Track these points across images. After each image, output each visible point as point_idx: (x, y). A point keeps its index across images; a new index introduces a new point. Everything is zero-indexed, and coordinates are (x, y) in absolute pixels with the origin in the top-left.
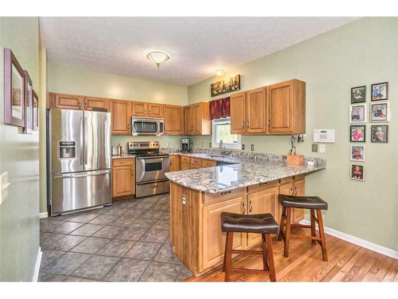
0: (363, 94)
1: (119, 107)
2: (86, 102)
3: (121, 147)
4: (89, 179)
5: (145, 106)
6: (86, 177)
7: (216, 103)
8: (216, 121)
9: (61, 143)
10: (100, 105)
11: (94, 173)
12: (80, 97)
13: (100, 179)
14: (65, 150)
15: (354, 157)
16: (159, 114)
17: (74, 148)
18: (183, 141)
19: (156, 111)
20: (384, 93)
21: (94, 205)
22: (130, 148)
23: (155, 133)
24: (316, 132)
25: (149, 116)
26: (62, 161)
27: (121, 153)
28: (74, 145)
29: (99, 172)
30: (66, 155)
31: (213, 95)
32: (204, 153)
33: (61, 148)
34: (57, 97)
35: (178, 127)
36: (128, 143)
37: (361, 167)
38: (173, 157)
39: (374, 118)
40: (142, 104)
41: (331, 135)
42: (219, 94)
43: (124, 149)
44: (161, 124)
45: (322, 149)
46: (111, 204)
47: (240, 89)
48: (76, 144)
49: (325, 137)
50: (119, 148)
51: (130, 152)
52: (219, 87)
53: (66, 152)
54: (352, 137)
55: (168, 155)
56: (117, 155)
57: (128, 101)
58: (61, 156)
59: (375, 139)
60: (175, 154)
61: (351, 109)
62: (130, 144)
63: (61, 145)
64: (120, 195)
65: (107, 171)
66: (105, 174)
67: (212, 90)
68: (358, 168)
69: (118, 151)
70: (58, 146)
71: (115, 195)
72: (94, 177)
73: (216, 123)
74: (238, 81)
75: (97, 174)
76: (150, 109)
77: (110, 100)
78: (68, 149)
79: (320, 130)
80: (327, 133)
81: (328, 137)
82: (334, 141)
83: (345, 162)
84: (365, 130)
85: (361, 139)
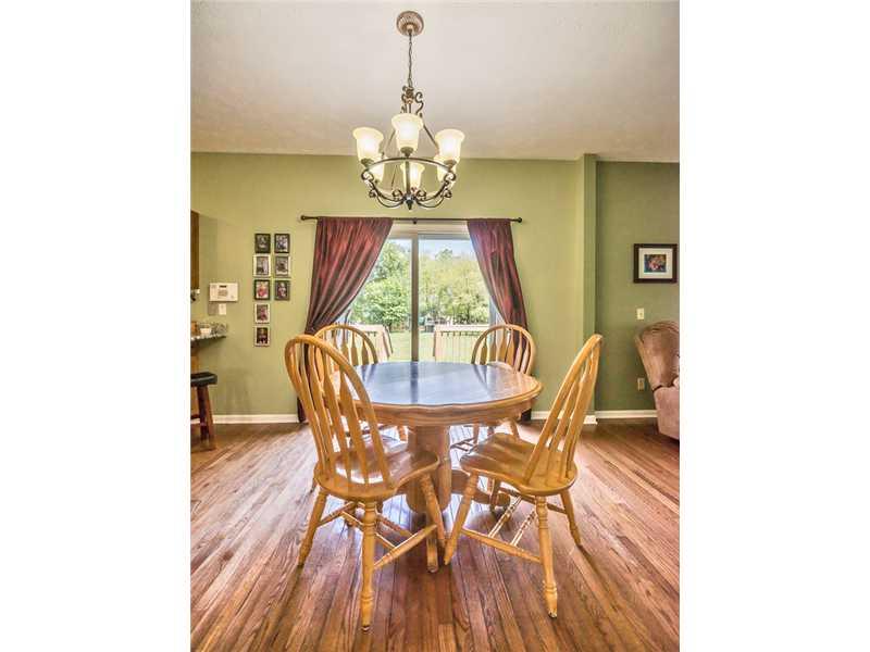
0: (268, 244)
15: (259, 318)
20: (286, 245)
24: (214, 287)
37: (266, 329)
39: (279, 273)
41: (232, 291)
45: (222, 310)
49: (225, 293)
54: (257, 295)
59: (279, 297)
61: (255, 259)
68: (263, 332)
79: (218, 285)
80: (228, 289)
81: (230, 293)
82: (236, 299)
83: (250, 325)
84: (269, 286)
85: (266, 296)
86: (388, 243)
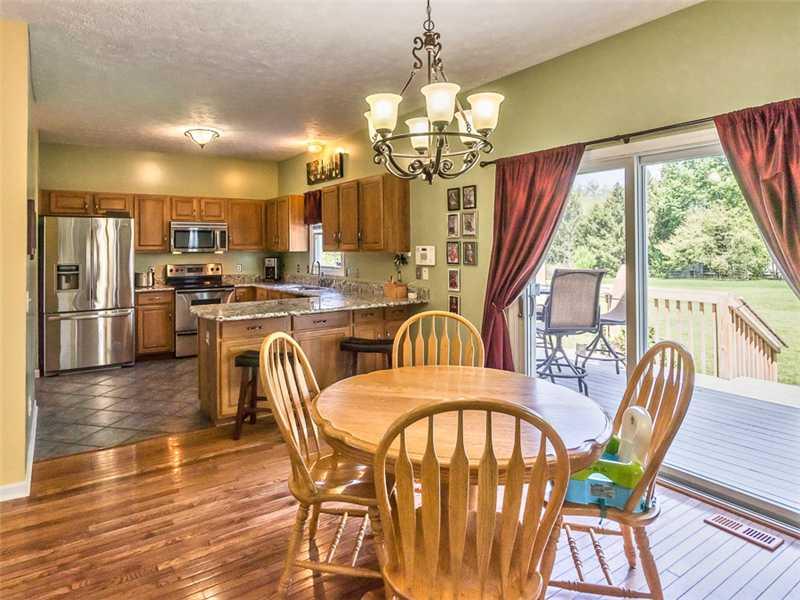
0: (457, 198)
1: (149, 207)
2: (97, 200)
3: (153, 274)
4: (101, 322)
5: (195, 203)
6: (96, 318)
7: (312, 198)
8: (314, 228)
9: (58, 267)
10: (118, 206)
11: (109, 313)
12: (86, 193)
13: (118, 323)
14: (64, 278)
15: (451, 285)
16: (220, 216)
17: (77, 275)
18: (267, 262)
19: (215, 210)
20: (473, 198)
21: (109, 363)
22: (169, 274)
23: (212, 250)
24: (418, 250)
25: (202, 221)
26: (60, 295)
27: (153, 284)
28: (77, 269)
29: (118, 312)
30: (65, 285)
31: (310, 182)
32: (294, 283)
33: (59, 275)
34: (53, 195)
35: (254, 237)
36: (166, 266)
38: (243, 290)
39: (466, 232)
40: (188, 200)
41: (431, 252)
42: (317, 181)
43: (159, 276)
44: (223, 233)
45: (425, 274)
46: (133, 364)
47: (342, 176)
48: (80, 269)
49: (426, 257)
50: (151, 274)
51: (168, 281)
52: (317, 169)
53: (67, 282)
54: (449, 258)
55: (233, 286)
56: (148, 287)
57: (165, 196)
58: (59, 287)
59: (467, 261)
60: (246, 285)
61: (447, 218)
62: (169, 268)
63: (58, 270)
64: (148, 351)
65: (130, 311)
66: (126, 316)
67: (309, 173)
68: (454, 301)
69: (148, 282)
70: (55, 273)
71: (141, 351)
72: (109, 320)
73: (315, 231)
74: (339, 163)
75: (114, 314)
76: (203, 207)
77: (134, 196)
78: (68, 277)
79: (421, 248)
80: (427, 252)
81: (428, 257)
82: (433, 264)
83: (444, 292)
84: (458, 249)
85: (456, 261)
86: (581, 181)
